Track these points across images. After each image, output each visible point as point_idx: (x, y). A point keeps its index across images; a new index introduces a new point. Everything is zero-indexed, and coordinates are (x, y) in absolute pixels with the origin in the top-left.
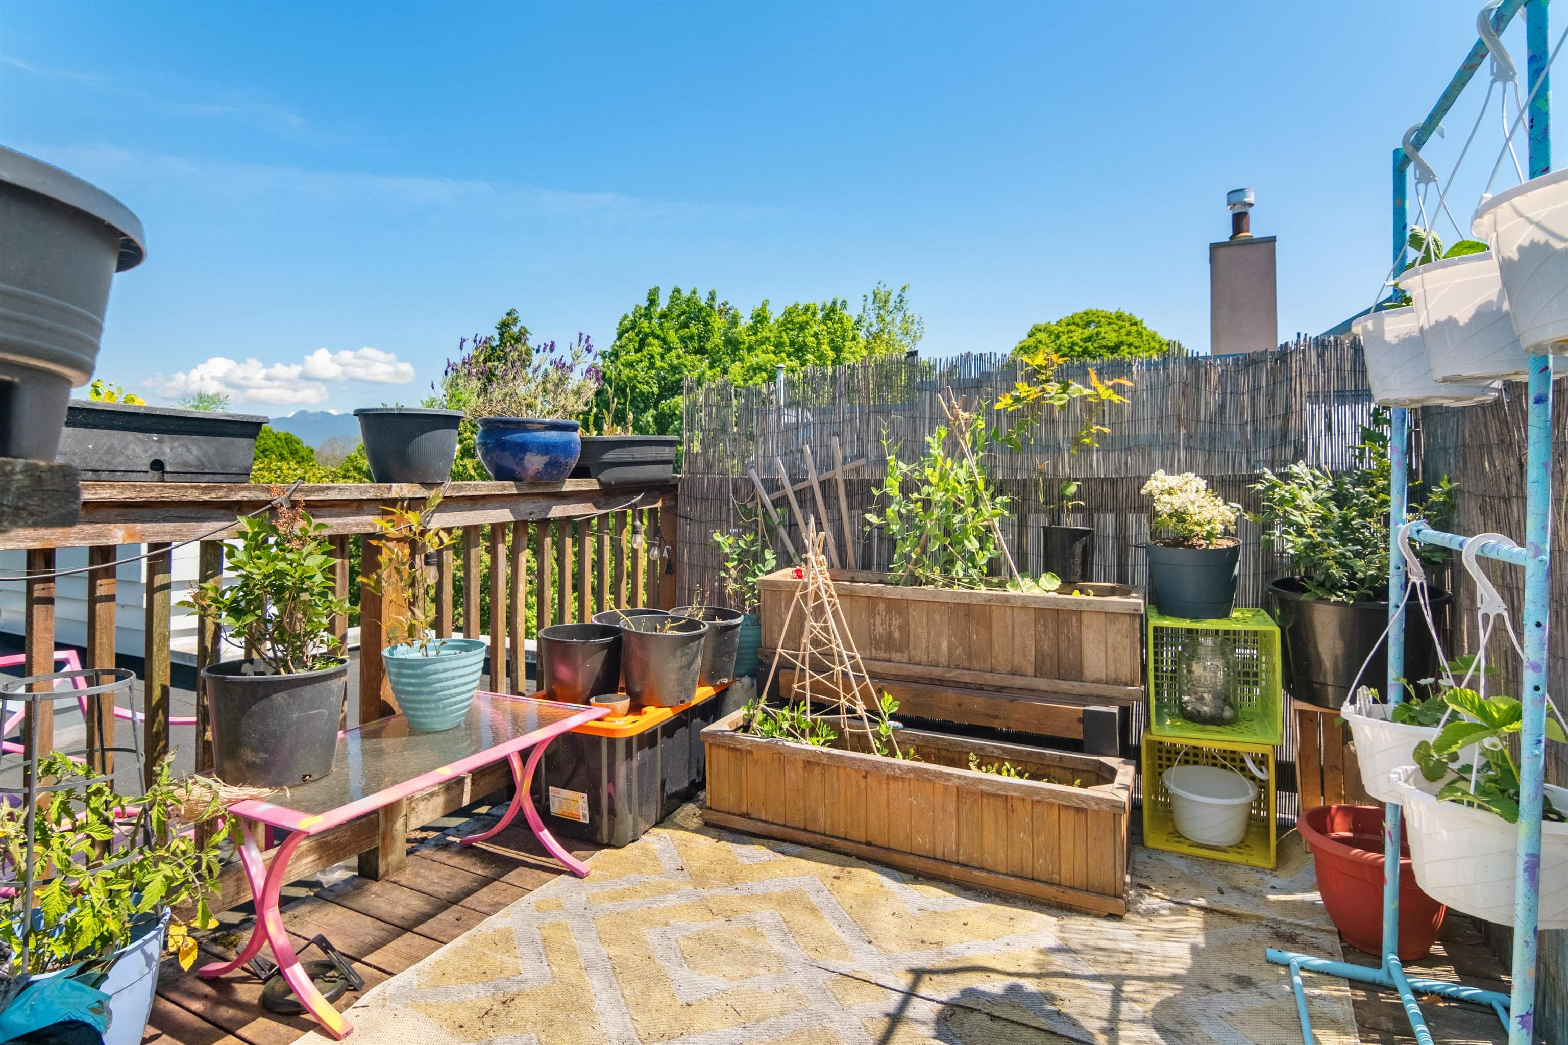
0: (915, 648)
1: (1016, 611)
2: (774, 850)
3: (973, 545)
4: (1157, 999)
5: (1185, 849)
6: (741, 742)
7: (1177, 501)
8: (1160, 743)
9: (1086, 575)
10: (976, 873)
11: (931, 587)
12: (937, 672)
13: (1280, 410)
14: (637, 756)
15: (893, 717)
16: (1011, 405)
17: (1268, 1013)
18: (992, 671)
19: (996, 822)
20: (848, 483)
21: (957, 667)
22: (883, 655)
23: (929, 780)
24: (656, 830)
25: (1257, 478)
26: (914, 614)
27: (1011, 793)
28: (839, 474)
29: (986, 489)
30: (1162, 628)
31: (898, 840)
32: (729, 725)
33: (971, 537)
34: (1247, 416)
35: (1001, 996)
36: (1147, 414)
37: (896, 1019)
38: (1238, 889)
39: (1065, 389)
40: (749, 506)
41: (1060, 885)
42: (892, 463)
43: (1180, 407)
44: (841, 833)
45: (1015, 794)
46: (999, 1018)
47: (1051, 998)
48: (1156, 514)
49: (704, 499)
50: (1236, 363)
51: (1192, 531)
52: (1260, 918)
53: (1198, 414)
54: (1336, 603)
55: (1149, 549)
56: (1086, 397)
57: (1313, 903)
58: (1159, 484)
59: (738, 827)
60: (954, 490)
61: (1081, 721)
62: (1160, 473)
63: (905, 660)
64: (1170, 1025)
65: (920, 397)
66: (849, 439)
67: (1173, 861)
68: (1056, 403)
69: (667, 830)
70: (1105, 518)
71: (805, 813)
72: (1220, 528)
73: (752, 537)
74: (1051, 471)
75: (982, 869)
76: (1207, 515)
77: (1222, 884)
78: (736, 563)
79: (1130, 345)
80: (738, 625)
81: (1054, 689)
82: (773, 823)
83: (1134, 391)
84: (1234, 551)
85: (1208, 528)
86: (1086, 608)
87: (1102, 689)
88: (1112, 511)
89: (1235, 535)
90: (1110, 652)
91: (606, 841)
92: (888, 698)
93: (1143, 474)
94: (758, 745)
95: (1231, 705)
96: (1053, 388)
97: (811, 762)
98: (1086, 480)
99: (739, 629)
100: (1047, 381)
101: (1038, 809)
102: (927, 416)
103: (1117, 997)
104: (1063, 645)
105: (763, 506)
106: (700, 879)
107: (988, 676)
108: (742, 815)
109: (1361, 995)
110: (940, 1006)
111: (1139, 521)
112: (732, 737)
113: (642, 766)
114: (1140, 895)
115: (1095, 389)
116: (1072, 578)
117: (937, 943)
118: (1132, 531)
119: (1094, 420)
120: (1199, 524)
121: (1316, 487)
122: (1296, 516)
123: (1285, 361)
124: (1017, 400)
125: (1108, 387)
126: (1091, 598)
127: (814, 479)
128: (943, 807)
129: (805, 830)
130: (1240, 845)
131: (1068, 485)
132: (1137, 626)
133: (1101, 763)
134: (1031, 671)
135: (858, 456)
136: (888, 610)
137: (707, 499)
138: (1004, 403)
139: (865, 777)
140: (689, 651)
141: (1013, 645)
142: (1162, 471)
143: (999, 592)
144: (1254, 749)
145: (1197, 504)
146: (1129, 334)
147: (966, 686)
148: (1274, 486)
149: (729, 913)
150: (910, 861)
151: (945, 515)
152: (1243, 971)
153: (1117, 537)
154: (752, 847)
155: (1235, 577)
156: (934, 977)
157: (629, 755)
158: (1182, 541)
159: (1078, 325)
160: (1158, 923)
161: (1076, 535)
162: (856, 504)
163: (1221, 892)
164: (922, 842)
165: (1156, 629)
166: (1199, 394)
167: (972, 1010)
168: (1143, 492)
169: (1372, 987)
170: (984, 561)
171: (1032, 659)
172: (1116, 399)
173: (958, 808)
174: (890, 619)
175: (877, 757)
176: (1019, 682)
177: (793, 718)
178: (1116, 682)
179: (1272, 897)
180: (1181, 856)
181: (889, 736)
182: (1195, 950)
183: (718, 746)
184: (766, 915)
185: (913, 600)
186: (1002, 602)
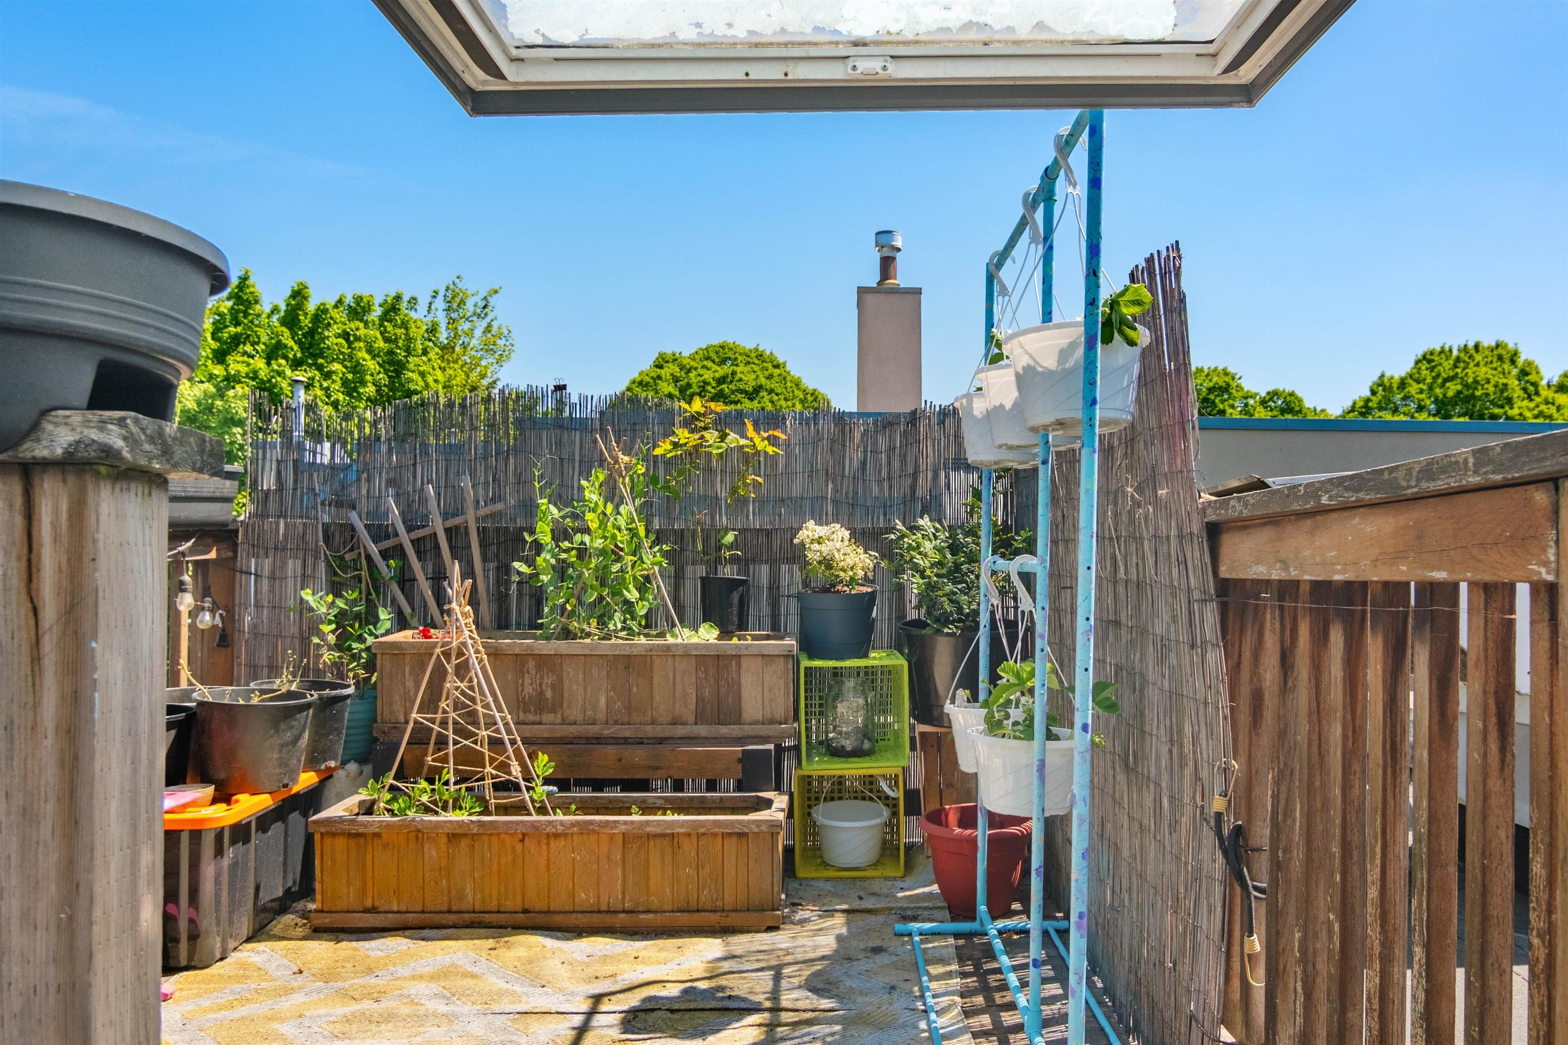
0: (569, 706)
1: (677, 658)
2: (412, 939)
3: (632, 595)
4: (809, 973)
5: (831, 873)
6: (365, 825)
7: (825, 549)
8: (809, 777)
9: (743, 625)
10: (642, 916)
11: (588, 641)
12: (594, 730)
13: (910, 470)
14: (230, 852)
15: (547, 781)
16: (670, 451)
17: (895, 966)
18: (653, 722)
19: (663, 862)
20: (483, 533)
21: (616, 723)
22: (531, 717)
23: (594, 831)
24: (249, 946)
25: (892, 529)
26: (570, 671)
27: (678, 830)
28: (470, 518)
29: (647, 537)
30: (811, 668)
31: (560, 901)
32: (345, 810)
33: (631, 586)
34: (884, 474)
35: (678, 997)
36: (800, 468)
37: (582, 1031)
38: (874, 894)
39: (723, 438)
40: (348, 557)
41: (723, 911)
42: (543, 508)
43: (828, 463)
44: (493, 906)
45: (682, 830)
46: (678, 1010)
47: (722, 989)
48: (807, 563)
49: (280, 549)
50: (875, 423)
51: (838, 576)
52: (891, 909)
53: (844, 469)
54: (948, 634)
55: (799, 597)
56: (742, 447)
57: (931, 893)
58: (810, 534)
59: (361, 925)
60: (614, 537)
61: (740, 761)
62: (811, 524)
63: (559, 721)
64: (820, 986)
65: (569, 437)
66: (482, 480)
67: (821, 884)
68: (714, 452)
69: (263, 944)
70: (760, 569)
71: (449, 892)
72: (861, 573)
73: (355, 595)
74: (708, 521)
75: (648, 911)
76: (850, 561)
77: (861, 893)
78: (333, 626)
79: (771, 391)
80: (348, 696)
81: (714, 735)
82: (407, 912)
83: (788, 444)
84: (872, 596)
85: (851, 573)
86: (745, 652)
87: (760, 730)
88: (766, 562)
89: (873, 582)
90: (766, 694)
91: (184, 963)
92: (543, 758)
93: (795, 526)
94: (389, 825)
95: (869, 739)
96: (711, 436)
97: (456, 835)
98: (743, 531)
99: (349, 701)
100: (705, 428)
101: (703, 842)
102: (577, 458)
103: (777, 978)
104: (723, 691)
105: (369, 558)
106: (327, 976)
107: (649, 728)
108: (366, 911)
109: (961, 942)
110: (623, 1015)
111: (791, 572)
112: (352, 821)
113: (234, 865)
114: (794, 912)
115: (751, 440)
116: (730, 628)
117: (611, 976)
118: (785, 581)
119: (750, 470)
120: (843, 570)
121: (936, 538)
122: (918, 560)
123: (915, 425)
124: (676, 445)
125: (763, 439)
126: (749, 642)
127: (438, 525)
128: (608, 857)
129: (449, 912)
130: (876, 864)
131: (726, 534)
132: (790, 666)
133: (758, 797)
134: (692, 718)
135: (493, 500)
136: (539, 668)
137: (284, 549)
138: (663, 448)
139: (522, 841)
140: (294, 723)
141: (674, 695)
142: (812, 522)
143: (659, 642)
144: (888, 772)
145: (842, 551)
146: (770, 377)
147: (625, 741)
148: (903, 536)
149: (375, 995)
150: (573, 920)
151: (603, 563)
152: (877, 943)
153: (770, 588)
154: (383, 940)
155: (873, 620)
156: (613, 998)
157: (219, 852)
158: (829, 589)
159: (713, 361)
160: (811, 927)
161: (733, 584)
162: (490, 555)
163: (861, 898)
164: (585, 898)
165: (806, 668)
166: (844, 451)
167: (652, 1010)
168: (796, 541)
169: (969, 935)
170: (643, 612)
171: (693, 707)
172: (770, 450)
173: (624, 857)
174: (542, 678)
175: (535, 817)
176: (680, 731)
177: (433, 790)
178: (772, 722)
179: (900, 895)
180: (828, 879)
181: (542, 801)
182: (840, 938)
183: (334, 835)
184: (420, 988)
185: (568, 655)
186: (663, 651)
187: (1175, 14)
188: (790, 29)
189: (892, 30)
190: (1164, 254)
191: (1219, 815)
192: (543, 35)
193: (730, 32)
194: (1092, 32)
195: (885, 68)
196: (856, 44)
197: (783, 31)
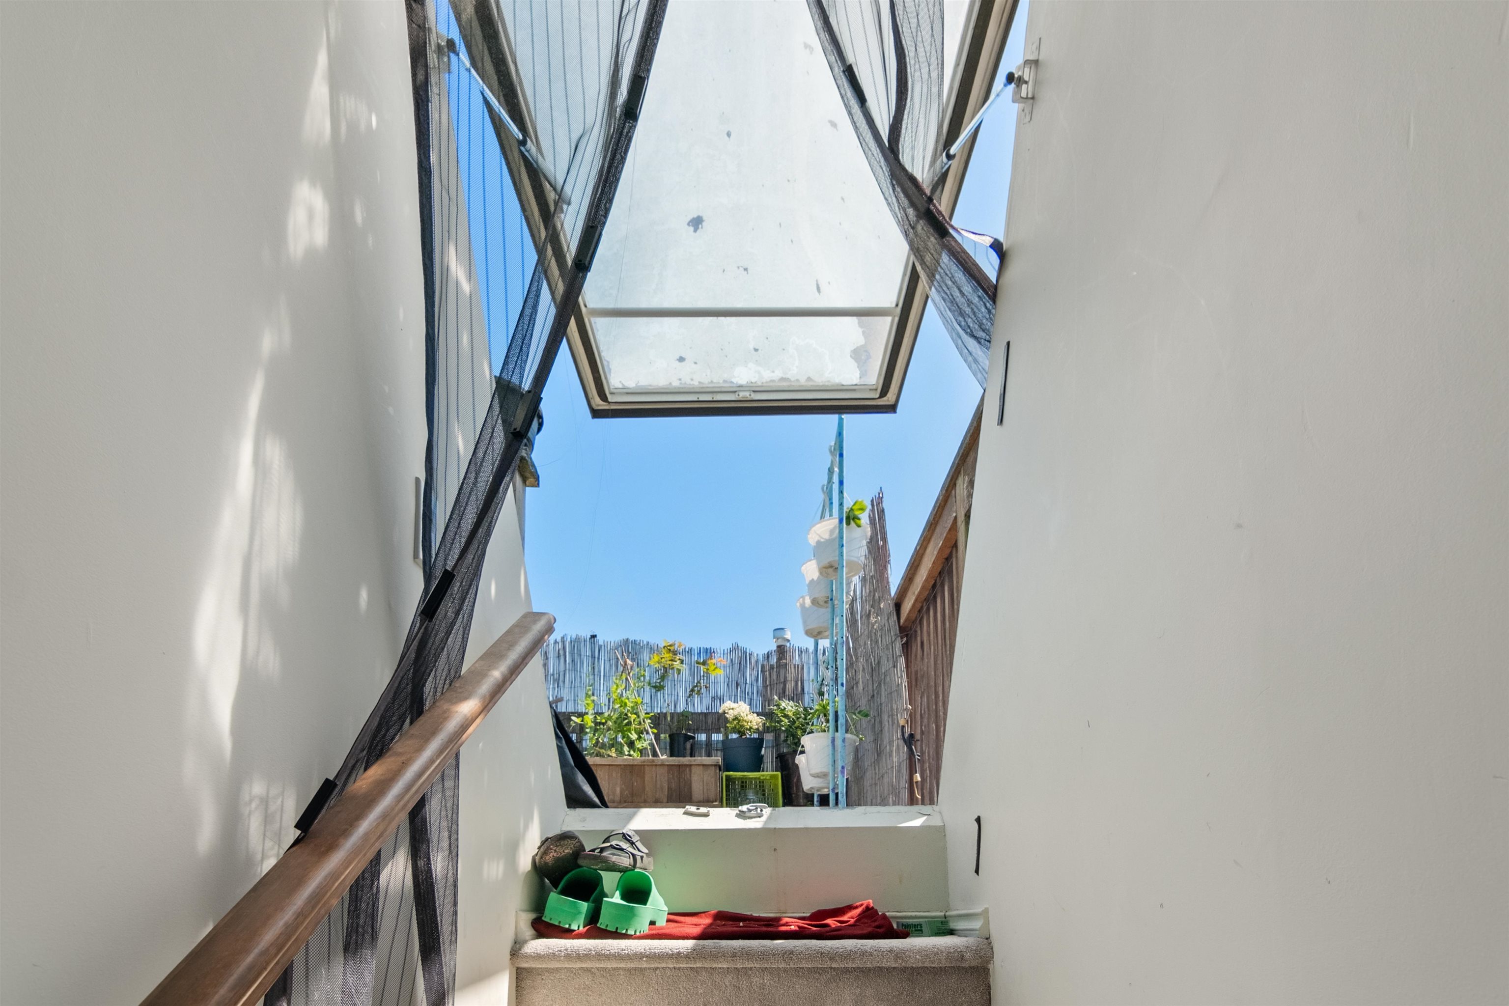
1: (658, 767)
3: (634, 736)
7: (736, 713)
11: (610, 758)
21: (625, 802)
30: (729, 775)
33: (633, 732)
48: (726, 719)
51: (743, 727)
58: (728, 707)
65: (598, 663)
70: (701, 735)
72: (756, 728)
74: (673, 708)
76: (749, 721)
84: (761, 741)
85: (750, 727)
86: (694, 763)
88: (704, 731)
90: (705, 786)
93: (722, 704)
104: (682, 784)
118: (714, 741)
120: (746, 725)
132: (718, 773)
134: (665, 800)
141: (656, 786)
142: (729, 702)
145: (745, 715)
153: (707, 745)
158: (738, 731)
161: (687, 737)
165: (726, 775)
168: (720, 710)
178: (708, 801)
185: (600, 765)
186: (650, 762)
187: (859, 372)
188: (715, 381)
189: (753, 381)
190: (877, 496)
191: (903, 727)
192: (622, 384)
193: (692, 383)
194: (829, 381)
195: (750, 395)
196: (739, 386)
197: (712, 382)
